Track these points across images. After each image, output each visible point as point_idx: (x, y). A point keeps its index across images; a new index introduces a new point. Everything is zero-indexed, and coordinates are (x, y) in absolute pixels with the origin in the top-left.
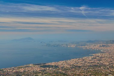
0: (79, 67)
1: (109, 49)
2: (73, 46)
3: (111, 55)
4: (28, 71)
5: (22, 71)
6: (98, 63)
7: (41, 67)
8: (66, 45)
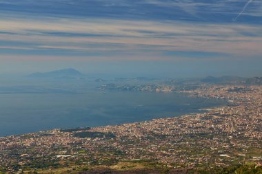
0: (164, 137)
1: (248, 96)
2: (167, 90)
3: (247, 112)
4: (43, 144)
5: (28, 144)
6: (211, 129)
7: (76, 135)
8: (152, 86)
